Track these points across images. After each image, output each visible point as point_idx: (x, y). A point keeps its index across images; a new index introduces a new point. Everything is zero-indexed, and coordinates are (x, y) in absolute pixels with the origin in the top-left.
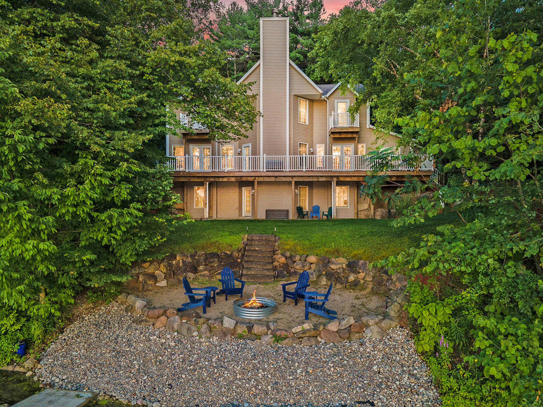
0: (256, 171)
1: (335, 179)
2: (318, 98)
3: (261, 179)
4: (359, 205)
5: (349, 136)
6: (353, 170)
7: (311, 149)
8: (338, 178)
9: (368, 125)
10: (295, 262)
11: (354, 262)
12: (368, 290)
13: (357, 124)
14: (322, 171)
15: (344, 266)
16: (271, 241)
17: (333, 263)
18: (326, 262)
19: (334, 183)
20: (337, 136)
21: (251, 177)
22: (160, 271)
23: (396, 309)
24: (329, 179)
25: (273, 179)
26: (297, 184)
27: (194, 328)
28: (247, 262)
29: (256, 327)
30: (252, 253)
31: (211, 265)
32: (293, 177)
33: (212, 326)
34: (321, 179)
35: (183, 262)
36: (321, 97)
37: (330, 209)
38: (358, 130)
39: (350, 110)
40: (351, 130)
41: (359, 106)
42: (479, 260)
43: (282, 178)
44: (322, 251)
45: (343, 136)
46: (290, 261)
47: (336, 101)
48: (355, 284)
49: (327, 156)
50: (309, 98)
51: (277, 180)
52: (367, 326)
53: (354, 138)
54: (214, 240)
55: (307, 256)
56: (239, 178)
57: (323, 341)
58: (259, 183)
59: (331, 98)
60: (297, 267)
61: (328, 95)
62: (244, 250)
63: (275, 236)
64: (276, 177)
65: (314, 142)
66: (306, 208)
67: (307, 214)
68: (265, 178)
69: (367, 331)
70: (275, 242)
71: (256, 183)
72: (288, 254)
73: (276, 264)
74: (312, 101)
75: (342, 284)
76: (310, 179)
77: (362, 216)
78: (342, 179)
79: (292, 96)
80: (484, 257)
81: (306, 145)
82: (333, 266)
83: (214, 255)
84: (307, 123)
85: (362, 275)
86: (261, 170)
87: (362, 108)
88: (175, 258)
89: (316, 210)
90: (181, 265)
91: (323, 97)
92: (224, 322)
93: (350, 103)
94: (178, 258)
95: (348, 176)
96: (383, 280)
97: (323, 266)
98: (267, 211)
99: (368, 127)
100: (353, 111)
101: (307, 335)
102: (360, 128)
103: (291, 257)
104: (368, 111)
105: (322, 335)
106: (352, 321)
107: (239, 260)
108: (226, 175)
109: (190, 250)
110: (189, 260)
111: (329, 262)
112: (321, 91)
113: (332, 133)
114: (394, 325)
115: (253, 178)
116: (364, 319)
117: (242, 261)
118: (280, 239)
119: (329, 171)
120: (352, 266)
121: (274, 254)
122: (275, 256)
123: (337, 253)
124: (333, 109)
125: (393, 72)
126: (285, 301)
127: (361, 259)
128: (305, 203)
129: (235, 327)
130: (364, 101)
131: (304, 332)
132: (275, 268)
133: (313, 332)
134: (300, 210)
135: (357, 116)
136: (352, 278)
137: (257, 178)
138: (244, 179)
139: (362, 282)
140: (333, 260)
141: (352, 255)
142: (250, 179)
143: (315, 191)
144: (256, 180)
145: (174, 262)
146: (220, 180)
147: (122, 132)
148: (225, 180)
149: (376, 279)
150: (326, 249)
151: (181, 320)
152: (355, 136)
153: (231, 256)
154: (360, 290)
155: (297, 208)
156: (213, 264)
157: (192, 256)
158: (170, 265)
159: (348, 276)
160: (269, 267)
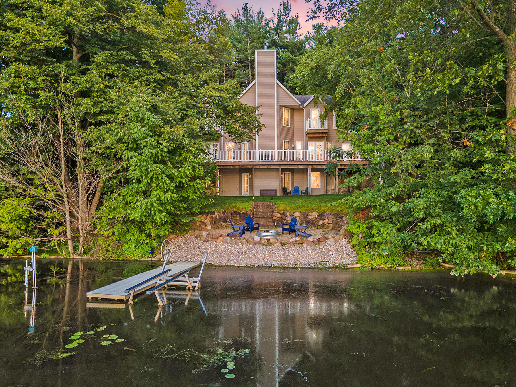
0: (253, 161)
1: (310, 167)
2: (298, 107)
3: (257, 167)
4: (328, 186)
5: (320, 135)
6: (323, 160)
7: (293, 145)
8: (312, 166)
9: (334, 127)
10: (286, 216)
11: (322, 214)
12: (330, 228)
13: (326, 127)
14: (301, 161)
15: (316, 216)
16: (270, 206)
17: (310, 215)
18: (306, 215)
19: (309, 170)
20: (312, 135)
21: (250, 165)
22: (207, 220)
23: (343, 231)
24: (306, 167)
25: (266, 167)
26: (283, 170)
27: (239, 241)
28: (256, 217)
29: (271, 240)
30: (259, 213)
31: (234, 218)
32: (280, 165)
33: (248, 240)
34: (300, 167)
35: (219, 216)
36: (299, 107)
37: (307, 189)
38: (327, 131)
39: (321, 117)
40: (321, 132)
41: (327, 114)
42: (377, 200)
43: (273, 166)
44: (303, 210)
45: (316, 135)
46: (283, 216)
47: (310, 110)
48: (323, 226)
49: (305, 150)
50: (291, 107)
51: (269, 167)
52: (328, 239)
53: (323, 137)
54: (234, 205)
55: (294, 213)
56: (241, 166)
57: (306, 245)
58: (256, 170)
59: (307, 108)
60: (288, 219)
61: (304, 106)
62: (253, 211)
63: (272, 203)
64: (268, 165)
65: (295, 140)
66: (289, 188)
67: (290, 192)
68: (260, 166)
69: (328, 241)
70: (273, 206)
71: (254, 170)
72: (282, 212)
73: (274, 218)
74: (293, 109)
75: (315, 226)
76: (293, 167)
77: (330, 193)
78: (315, 167)
79: (279, 107)
80: (379, 198)
81: (289, 142)
82: (310, 217)
83: (236, 213)
84: (290, 126)
85: (326, 221)
86: (257, 160)
87: (330, 114)
88: (214, 214)
89: (297, 189)
90: (218, 218)
91: (301, 106)
92: (254, 238)
93: (321, 111)
94: (216, 214)
95: (319, 165)
96: (338, 222)
97: (304, 218)
98: (261, 190)
99: (334, 129)
100: (323, 117)
101: (298, 242)
102: (328, 129)
103: (284, 214)
104: (334, 117)
105: (305, 243)
106: (320, 236)
107: (252, 216)
108: (232, 164)
109: (222, 210)
110: (222, 215)
111: (307, 215)
112: (300, 103)
113: (308, 133)
114: (341, 238)
115: (251, 166)
116: (326, 236)
117: (253, 216)
118: (275, 204)
119: (306, 161)
120: (321, 216)
121: (272, 213)
122: (274, 214)
123: (312, 210)
124: (308, 116)
125: (351, 91)
126: (283, 233)
127: (326, 212)
128: (288, 184)
129: (260, 240)
130: (331, 110)
131: (296, 241)
132: (274, 221)
133: (300, 241)
134: (284, 190)
135: (326, 122)
136: (321, 223)
137: (254, 166)
138: (245, 167)
139: (327, 224)
140: (310, 214)
141: (321, 210)
142: (250, 167)
143: (296, 177)
144: (254, 168)
145: (214, 216)
146: (228, 168)
147: (199, 140)
148: (232, 167)
149: (334, 222)
150: (305, 208)
151: (231, 239)
152: (324, 135)
153: (246, 213)
154: (326, 229)
155: (283, 188)
156: (236, 218)
157: (224, 213)
158: (212, 217)
159: (319, 222)
160: (271, 220)
